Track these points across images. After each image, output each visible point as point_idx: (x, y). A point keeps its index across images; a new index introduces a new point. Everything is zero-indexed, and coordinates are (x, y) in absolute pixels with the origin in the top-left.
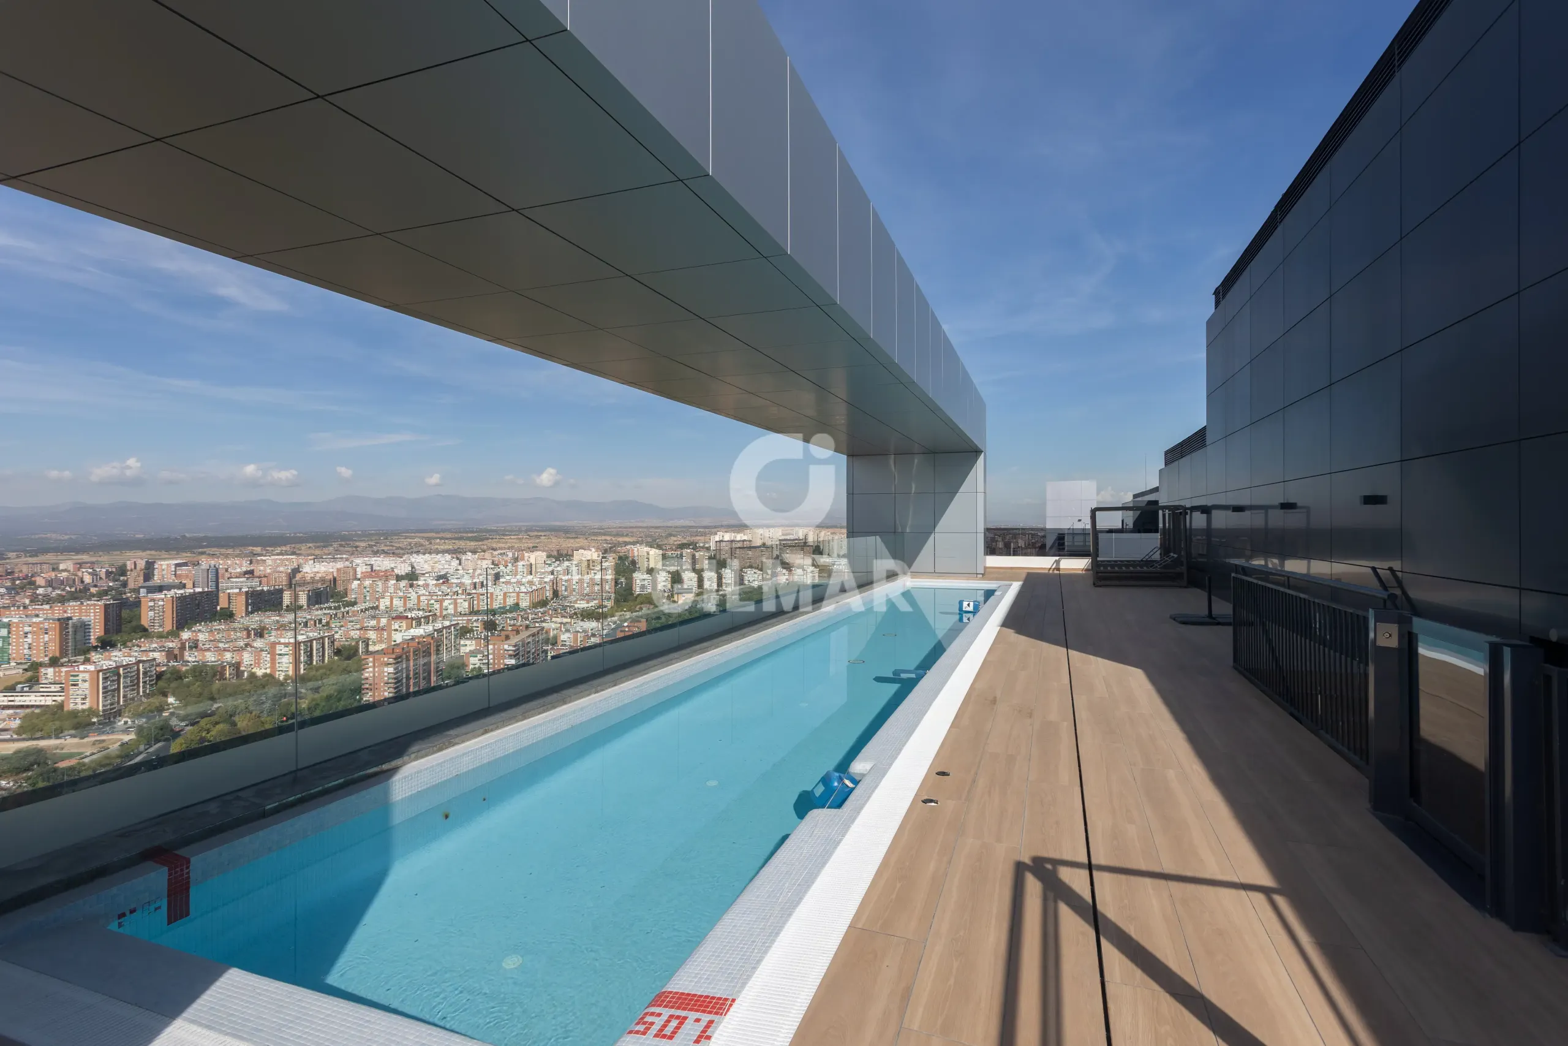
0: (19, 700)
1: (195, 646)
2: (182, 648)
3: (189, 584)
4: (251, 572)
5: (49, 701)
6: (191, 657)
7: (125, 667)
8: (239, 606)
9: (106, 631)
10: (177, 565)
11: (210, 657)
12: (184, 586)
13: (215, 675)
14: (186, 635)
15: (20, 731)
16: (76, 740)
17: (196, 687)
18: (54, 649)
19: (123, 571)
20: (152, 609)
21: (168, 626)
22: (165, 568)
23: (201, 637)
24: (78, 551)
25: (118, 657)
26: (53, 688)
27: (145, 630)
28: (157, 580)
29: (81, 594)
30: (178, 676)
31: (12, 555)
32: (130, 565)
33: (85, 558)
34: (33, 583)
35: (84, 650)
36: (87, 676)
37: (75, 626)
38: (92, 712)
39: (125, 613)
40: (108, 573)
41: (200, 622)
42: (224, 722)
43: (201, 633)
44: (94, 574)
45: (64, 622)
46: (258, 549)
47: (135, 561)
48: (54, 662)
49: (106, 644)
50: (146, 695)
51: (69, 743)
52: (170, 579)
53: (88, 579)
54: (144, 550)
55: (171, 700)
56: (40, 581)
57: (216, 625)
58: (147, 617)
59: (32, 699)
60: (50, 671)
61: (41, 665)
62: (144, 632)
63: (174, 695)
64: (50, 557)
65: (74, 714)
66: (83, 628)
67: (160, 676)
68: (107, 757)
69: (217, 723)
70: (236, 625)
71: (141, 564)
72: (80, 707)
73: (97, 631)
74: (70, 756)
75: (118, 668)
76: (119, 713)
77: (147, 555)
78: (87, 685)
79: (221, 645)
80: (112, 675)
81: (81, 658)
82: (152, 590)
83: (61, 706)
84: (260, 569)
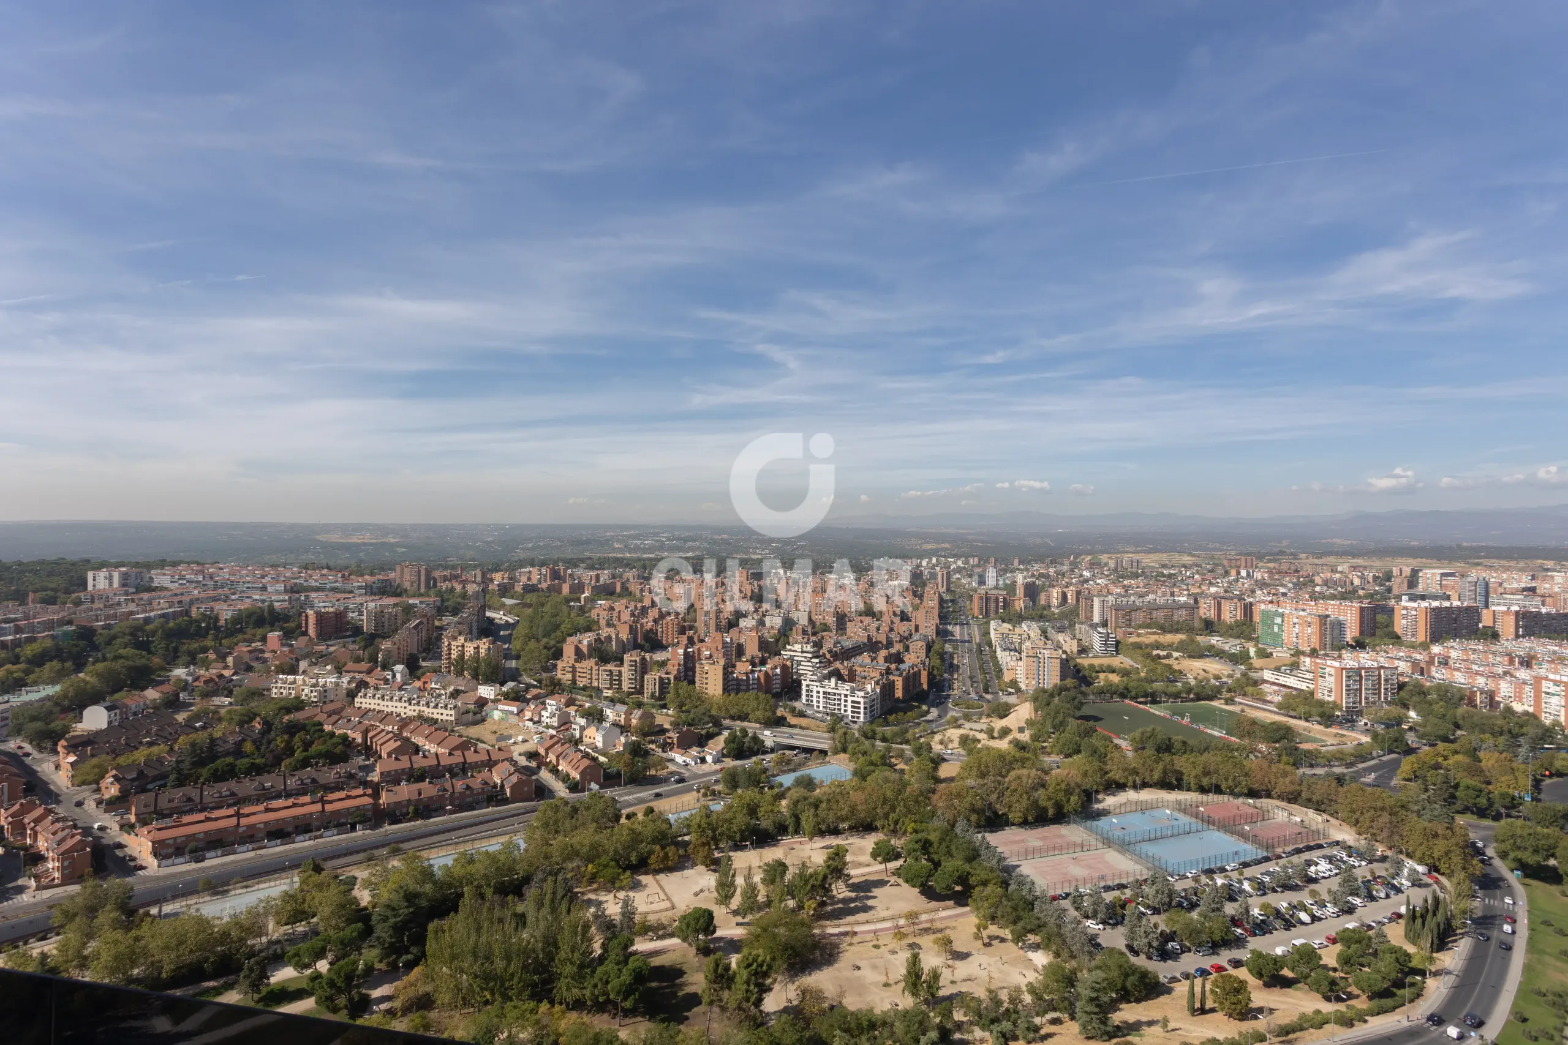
0: (1283, 680)
1: (1445, 662)
2: (1431, 662)
3: (1454, 596)
4: (1533, 590)
5: (1303, 686)
6: (1438, 674)
7: (1368, 670)
8: (1507, 627)
9: (1361, 633)
10: (1443, 575)
11: (1460, 679)
12: (1448, 598)
13: (1462, 699)
14: (1436, 649)
15: (1280, 706)
16: (1321, 728)
17: (1439, 708)
18: (1315, 642)
19: (1389, 577)
20: (1405, 617)
21: (1421, 637)
22: (1430, 577)
23: (1453, 654)
24: (1354, 555)
25: (1366, 659)
26: (1309, 676)
27: (1398, 637)
28: (1420, 588)
29: (1349, 595)
30: (1421, 692)
31: (1303, 556)
32: (1395, 571)
33: (1360, 562)
34: (1312, 581)
35: (1339, 646)
36: (1333, 671)
37: (1332, 623)
38: (1336, 706)
39: (1380, 618)
40: (1375, 578)
41: (1455, 637)
42: (1465, 753)
43: (1455, 650)
44: (1363, 577)
45: (1324, 618)
46: (1549, 564)
47: (1402, 567)
48: (1313, 653)
49: (1359, 645)
50: (1389, 703)
51: (1316, 729)
52: (1435, 589)
53: (1357, 582)
54: (1416, 557)
55: (1412, 714)
56: (1318, 580)
57: (1472, 644)
58: (1400, 625)
59: (1291, 681)
60: (1308, 660)
61: (1303, 653)
62: (1396, 639)
63: (1415, 708)
64: (1331, 560)
65: (1321, 703)
66: (1340, 626)
67: (1401, 686)
68: (1341, 752)
69: (1456, 752)
70: (1497, 648)
71: (1407, 571)
72: (1327, 698)
73: (1351, 632)
74: (1315, 740)
75: (1360, 669)
76: (1360, 713)
77: (1415, 562)
78: (1332, 679)
79: (1475, 667)
80: (1356, 674)
81: (1336, 654)
82: (1413, 598)
83: (1312, 693)
84: (1544, 587)
